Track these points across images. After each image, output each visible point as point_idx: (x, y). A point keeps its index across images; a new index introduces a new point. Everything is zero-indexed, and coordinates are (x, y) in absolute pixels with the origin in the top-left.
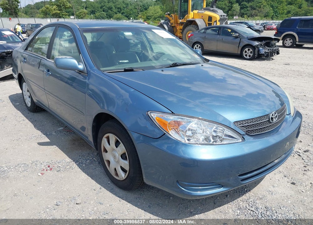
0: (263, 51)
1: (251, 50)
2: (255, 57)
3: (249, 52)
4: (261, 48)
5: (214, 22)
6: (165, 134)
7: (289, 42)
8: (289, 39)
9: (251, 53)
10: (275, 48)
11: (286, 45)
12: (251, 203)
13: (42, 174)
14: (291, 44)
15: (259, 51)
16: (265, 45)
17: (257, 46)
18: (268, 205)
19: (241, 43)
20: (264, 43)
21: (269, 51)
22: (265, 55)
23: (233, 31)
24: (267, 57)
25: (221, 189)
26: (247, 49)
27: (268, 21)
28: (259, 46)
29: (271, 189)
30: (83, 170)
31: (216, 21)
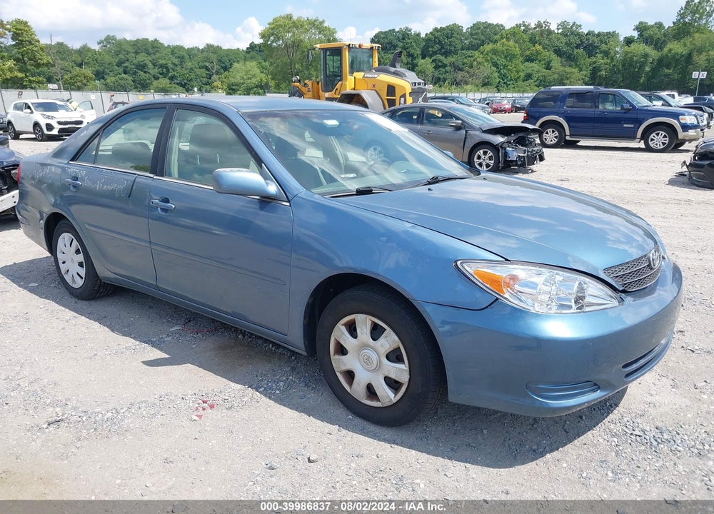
0: (514, 154)
1: (490, 153)
2: (500, 168)
3: (487, 157)
4: (510, 149)
5: (400, 97)
6: (497, 299)
7: (551, 136)
8: (551, 130)
9: (490, 160)
10: (535, 149)
11: (546, 142)
12: (628, 423)
13: (200, 417)
14: (556, 140)
15: (506, 154)
16: (517, 143)
17: (502, 145)
18: (660, 425)
19: (467, 140)
20: (514, 138)
21: (526, 155)
22: (519, 163)
23: (448, 115)
24: (522, 165)
25: (598, 394)
26: (481, 151)
27: (490, 95)
28: (506, 145)
29: (649, 399)
30: (281, 400)
31: (404, 96)
